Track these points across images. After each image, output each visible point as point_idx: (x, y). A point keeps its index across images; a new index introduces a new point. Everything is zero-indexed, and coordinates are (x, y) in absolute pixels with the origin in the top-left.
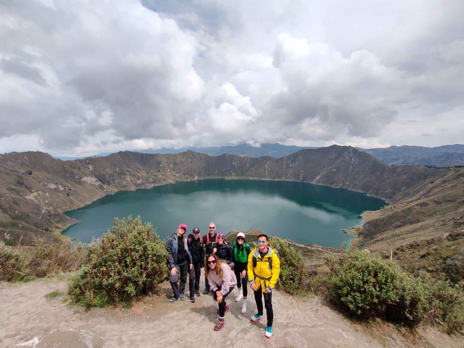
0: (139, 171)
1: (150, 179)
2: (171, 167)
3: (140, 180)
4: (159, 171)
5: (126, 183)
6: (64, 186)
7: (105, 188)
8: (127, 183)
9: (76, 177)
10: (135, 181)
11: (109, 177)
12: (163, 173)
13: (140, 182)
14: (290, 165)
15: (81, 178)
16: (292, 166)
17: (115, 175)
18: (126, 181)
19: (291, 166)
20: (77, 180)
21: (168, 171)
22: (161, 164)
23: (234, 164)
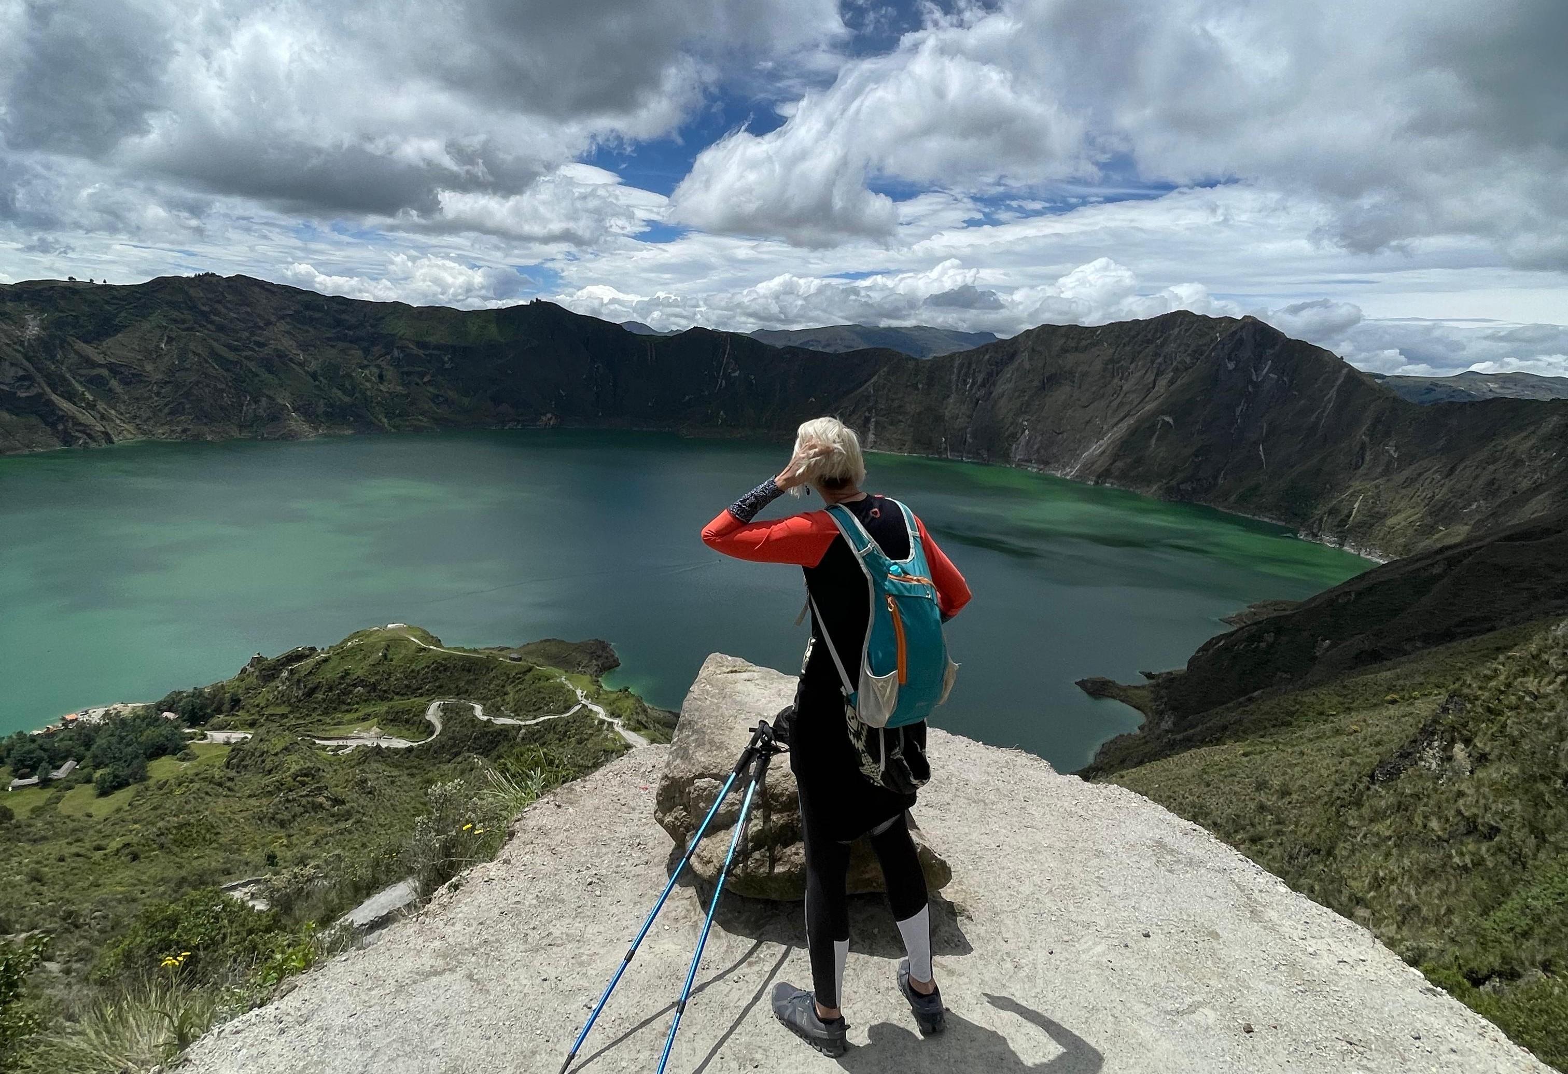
2: (443, 363)
4: (383, 377)
21: (426, 379)
22: (398, 348)
23: (733, 375)
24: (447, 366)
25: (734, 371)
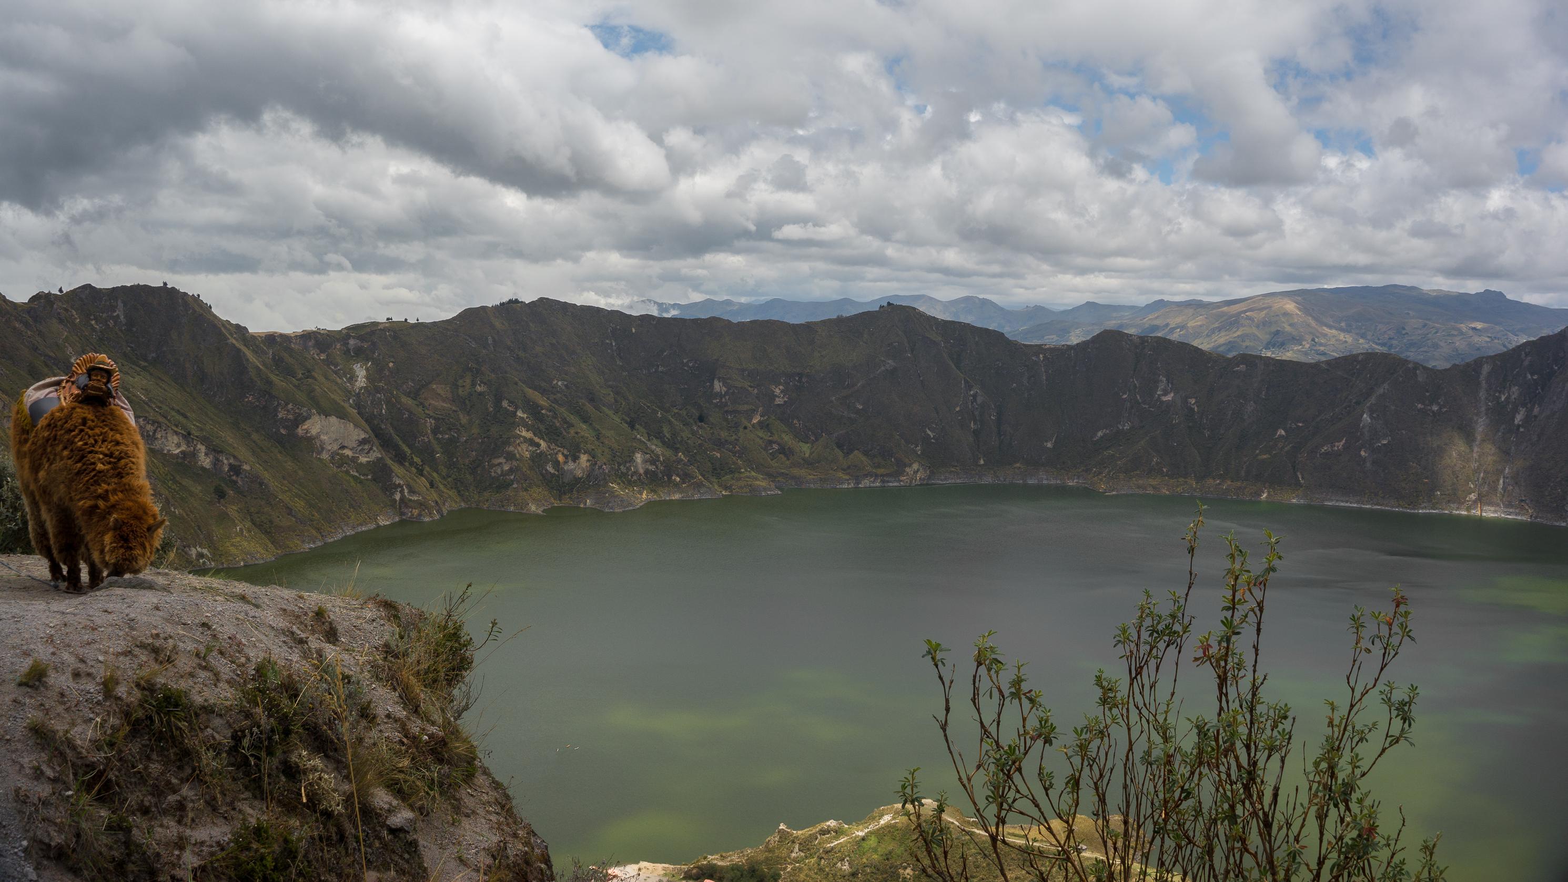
0: (589, 407)
1: (639, 457)
2: (773, 397)
3: (584, 458)
4: (701, 419)
5: (506, 468)
6: (215, 450)
7: (398, 481)
8: (511, 470)
9: (280, 416)
10: (556, 464)
11: (435, 431)
12: (724, 434)
13: (579, 473)
14: (1515, 411)
15: (299, 420)
16: (1527, 420)
17: (464, 419)
18: (510, 457)
19: (1518, 419)
20: (283, 431)
21: (755, 421)
22: (719, 379)
23: (1164, 399)
24: (778, 401)
25: (1165, 394)
